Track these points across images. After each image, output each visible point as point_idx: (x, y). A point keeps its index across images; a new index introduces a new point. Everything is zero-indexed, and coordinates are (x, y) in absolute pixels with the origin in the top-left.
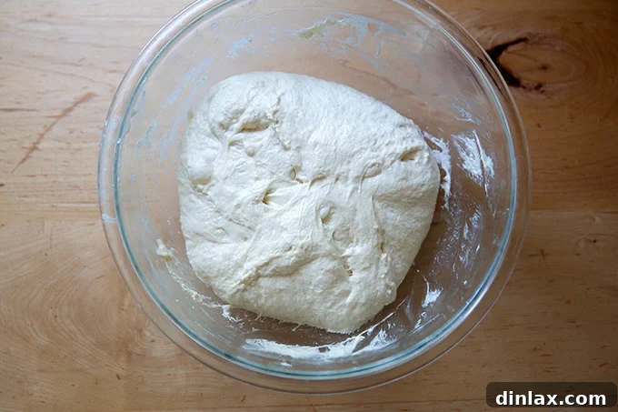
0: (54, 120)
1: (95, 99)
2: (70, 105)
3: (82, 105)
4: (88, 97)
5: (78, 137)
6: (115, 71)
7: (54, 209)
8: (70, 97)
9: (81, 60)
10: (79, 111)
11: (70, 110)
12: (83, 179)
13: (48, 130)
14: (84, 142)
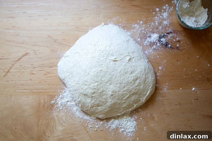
0: (14, 62)
1: (29, 55)
2: (21, 57)
3: (24, 57)
4: (27, 54)
5: (23, 68)
6: (35, 45)
7: (15, 92)
8: (20, 54)
9: (24, 42)
10: (23, 59)
11: (20, 59)
12: (25, 82)
13: (13, 65)
14: (25, 69)
